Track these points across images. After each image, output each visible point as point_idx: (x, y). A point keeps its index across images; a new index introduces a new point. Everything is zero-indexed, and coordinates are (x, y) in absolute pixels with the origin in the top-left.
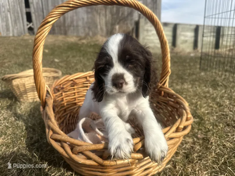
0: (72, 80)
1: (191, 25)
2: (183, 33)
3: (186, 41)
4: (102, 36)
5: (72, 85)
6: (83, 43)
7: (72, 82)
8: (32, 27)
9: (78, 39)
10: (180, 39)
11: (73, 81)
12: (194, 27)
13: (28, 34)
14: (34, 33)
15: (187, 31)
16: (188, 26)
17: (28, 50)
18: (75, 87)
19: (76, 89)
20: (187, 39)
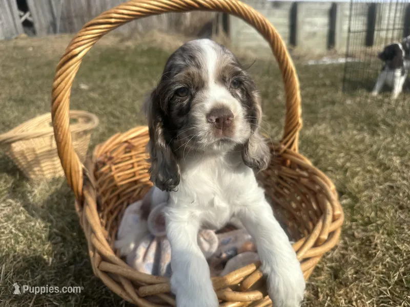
0: (126, 142)
1: (322, 3)
2: (308, 19)
3: (314, 34)
4: (161, 31)
5: (127, 150)
6: (128, 48)
7: (126, 145)
8: (30, 19)
9: (117, 39)
10: (304, 29)
11: (129, 143)
12: (328, 7)
13: (24, 35)
14: (34, 32)
15: (316, 14)
16: (318, 6)
17: (28, 67)
18: (133, 153)
19: (134, 157)
20: (315, 29)
